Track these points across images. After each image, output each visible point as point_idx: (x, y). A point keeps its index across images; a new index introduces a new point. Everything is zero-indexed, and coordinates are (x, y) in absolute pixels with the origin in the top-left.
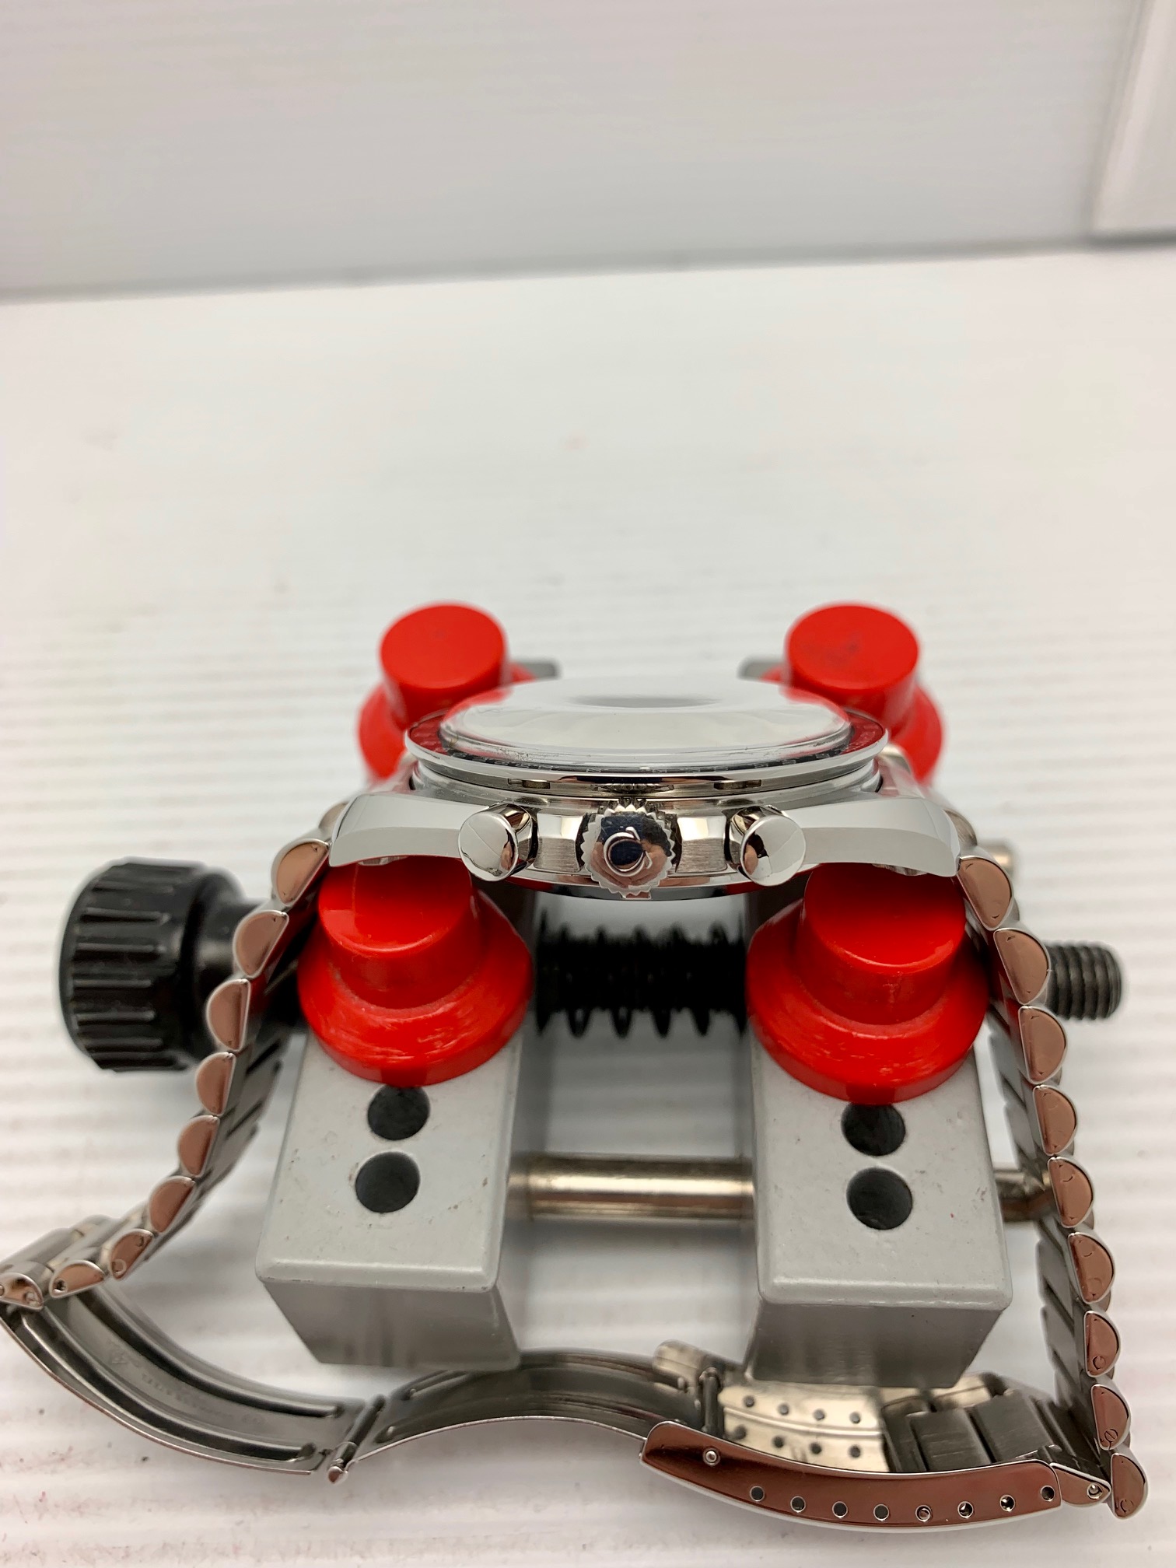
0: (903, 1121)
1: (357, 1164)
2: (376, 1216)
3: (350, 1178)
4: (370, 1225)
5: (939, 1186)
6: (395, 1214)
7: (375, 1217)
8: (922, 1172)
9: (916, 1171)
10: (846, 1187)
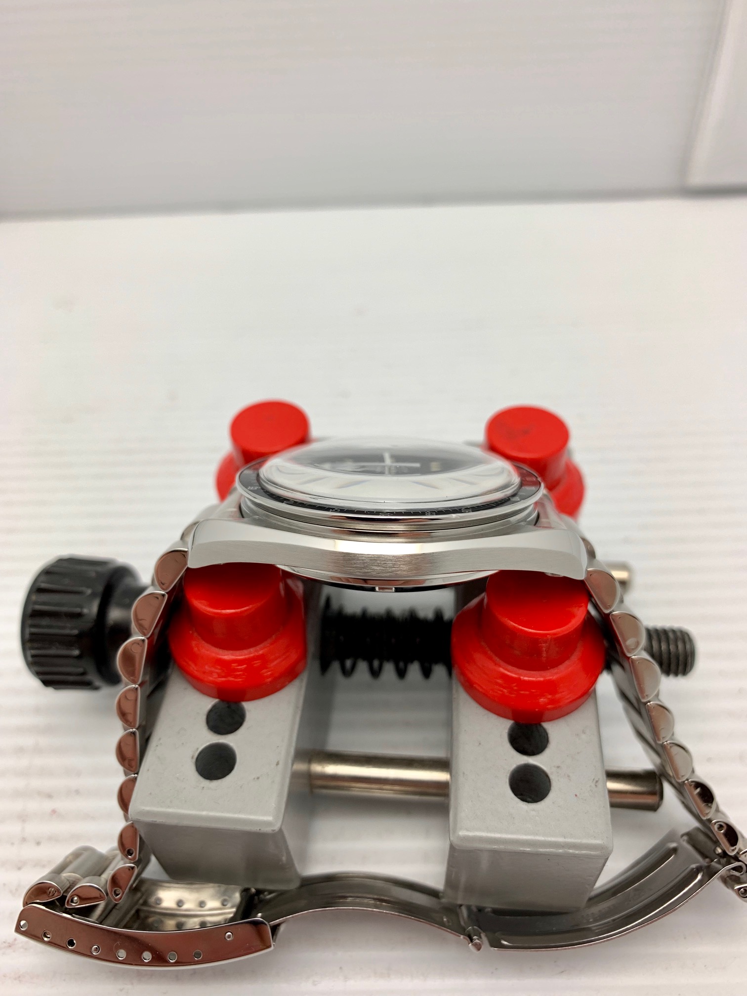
0: (547, 734)
1: (198, 749)
2: (207, 782)
3: (192, 758)
4: (203, 787)
5: (569, 776)
6: (220, 781)
8: (558, 767)
9: (554, 766)
10: (508, 775)
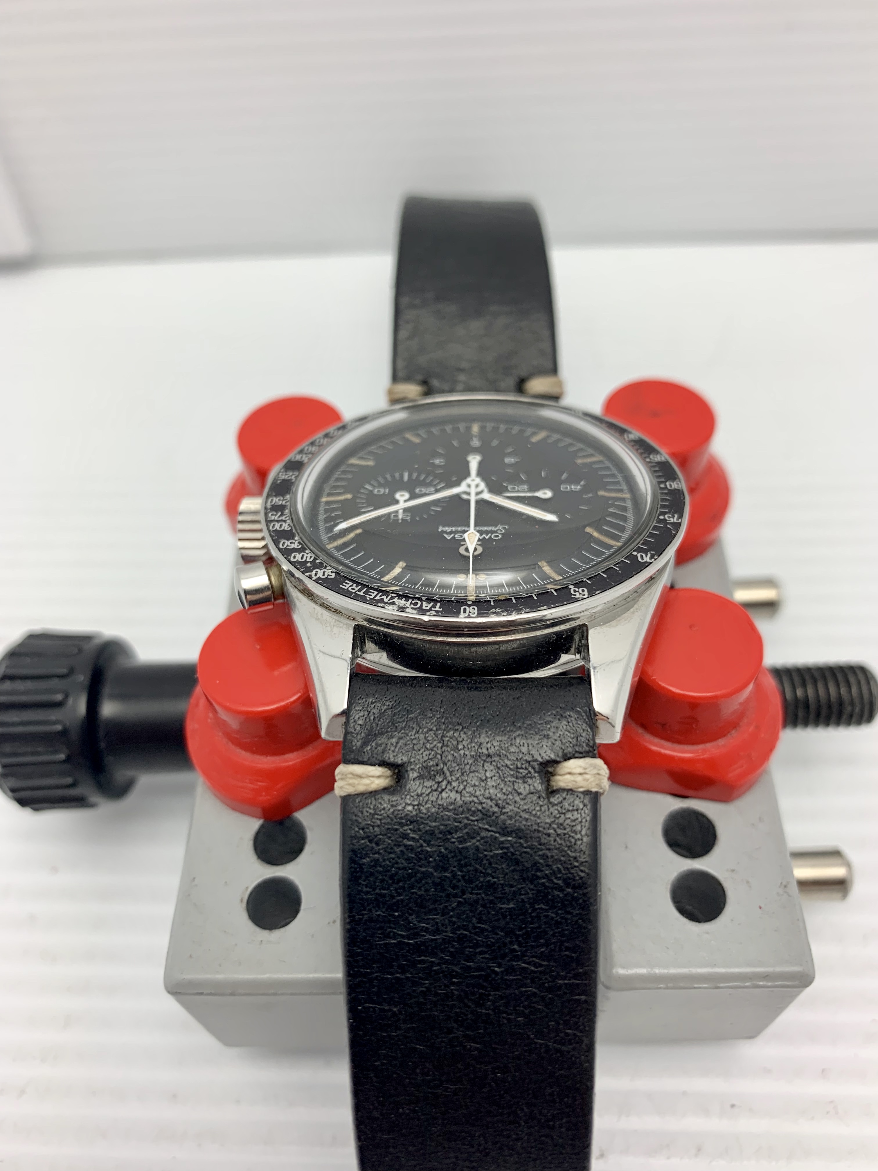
0: (714, 828)
1: (247, 888)
2: (266, 933)
3: (242, 901)
4: (261, 941)
5: (748, 882)
6: (283, 930)
7: (264, 934)
8: (733, 871)
9: (727, 870)
10: (669, 887)
